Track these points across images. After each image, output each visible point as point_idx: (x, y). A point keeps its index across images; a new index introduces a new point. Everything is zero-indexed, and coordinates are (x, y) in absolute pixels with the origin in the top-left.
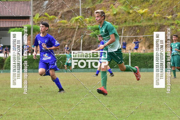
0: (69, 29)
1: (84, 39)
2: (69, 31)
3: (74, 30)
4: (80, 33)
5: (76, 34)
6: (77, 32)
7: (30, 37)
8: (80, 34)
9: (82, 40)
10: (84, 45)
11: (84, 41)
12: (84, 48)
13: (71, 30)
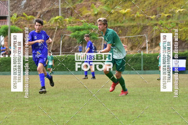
0: (48, 30)
1: (64, 40)
2: (48, 32)
3: (53, 31)
4: (60, 33)
5: (56, 35)
6: (56, 32)
7: (7, 38)
8: (59, 35)
9: (61, 41)
10: (64, 46)
11: (64, 42)
12: (64, 49)
13: (50, 30)
